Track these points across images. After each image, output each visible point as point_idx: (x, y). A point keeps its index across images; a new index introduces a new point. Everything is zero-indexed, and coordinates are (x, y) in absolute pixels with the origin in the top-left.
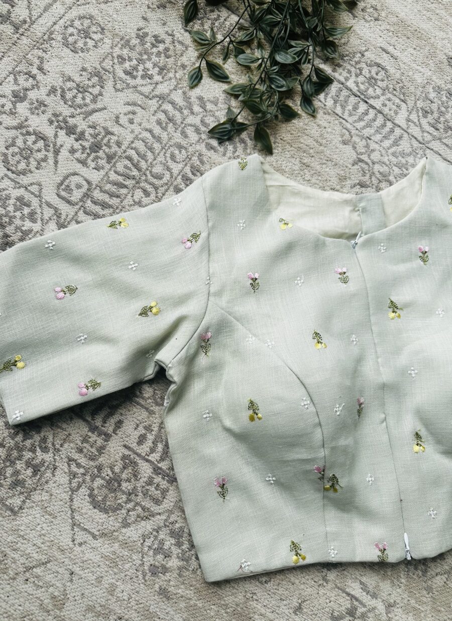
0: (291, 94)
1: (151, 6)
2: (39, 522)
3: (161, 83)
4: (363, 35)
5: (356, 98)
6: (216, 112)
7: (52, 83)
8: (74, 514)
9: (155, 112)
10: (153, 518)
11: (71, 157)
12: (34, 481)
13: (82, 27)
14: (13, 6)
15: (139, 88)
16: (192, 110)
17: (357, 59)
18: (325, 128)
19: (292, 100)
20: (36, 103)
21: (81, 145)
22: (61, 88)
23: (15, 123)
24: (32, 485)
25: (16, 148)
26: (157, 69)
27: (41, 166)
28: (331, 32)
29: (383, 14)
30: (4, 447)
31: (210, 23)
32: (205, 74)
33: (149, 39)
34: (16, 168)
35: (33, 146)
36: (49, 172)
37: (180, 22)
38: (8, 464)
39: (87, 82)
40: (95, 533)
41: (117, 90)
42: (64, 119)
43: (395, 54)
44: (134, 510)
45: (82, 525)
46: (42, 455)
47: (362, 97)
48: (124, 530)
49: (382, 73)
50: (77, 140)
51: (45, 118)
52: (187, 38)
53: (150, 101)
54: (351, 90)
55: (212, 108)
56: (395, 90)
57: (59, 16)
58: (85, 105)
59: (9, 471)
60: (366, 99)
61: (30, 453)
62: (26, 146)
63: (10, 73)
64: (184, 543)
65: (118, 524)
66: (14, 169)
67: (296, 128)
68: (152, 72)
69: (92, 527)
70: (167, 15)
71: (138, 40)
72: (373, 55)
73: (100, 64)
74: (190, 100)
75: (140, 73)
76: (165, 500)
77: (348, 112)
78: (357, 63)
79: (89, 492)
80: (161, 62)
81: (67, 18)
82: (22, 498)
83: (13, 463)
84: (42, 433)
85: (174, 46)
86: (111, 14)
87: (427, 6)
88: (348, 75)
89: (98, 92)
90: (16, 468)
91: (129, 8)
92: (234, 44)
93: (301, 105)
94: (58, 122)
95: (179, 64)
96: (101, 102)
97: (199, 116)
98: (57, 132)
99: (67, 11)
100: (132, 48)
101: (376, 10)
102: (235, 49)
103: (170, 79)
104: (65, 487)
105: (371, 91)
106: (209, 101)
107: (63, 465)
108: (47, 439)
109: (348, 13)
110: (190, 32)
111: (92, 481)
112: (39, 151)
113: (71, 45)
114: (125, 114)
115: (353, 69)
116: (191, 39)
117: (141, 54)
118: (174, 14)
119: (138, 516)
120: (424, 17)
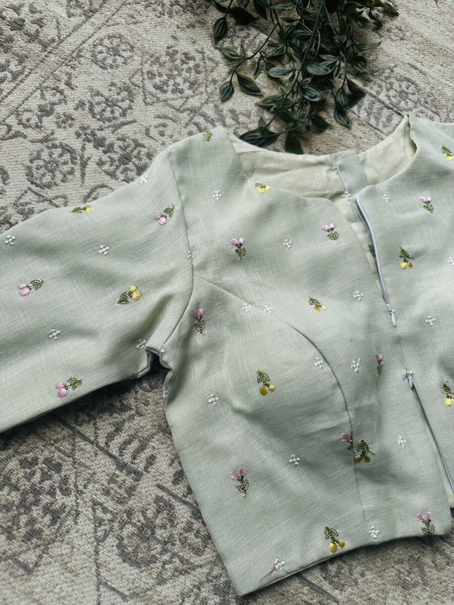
0: (324, 107)
1: (181, 26)
2: (58, 582)
3: (192, 97)
4: (390, 52)
5: (389, 111)
6: (249, 124)
7: (80, 97)
8: (100, 570)
9: (187, 124)
10: (193, 572)
11: (98, 169)
12: (53, 530)
13: (111, 45)
14: (41, 27)
15: (170, 102)
16: (225, 122)
17: (387, 75)
18: (361, 138)
19: (326, 112)
20: (63, 116)
21: (109, 157)
22: (89, 102)
23: (40, 136)
24: (51, 536)
25: (40, 161)
26: (188, 84)
27: (67, 178)
28: (361, 47)
29: (408, 34)
30: (18, 490)
31: (240, 40)
32: (237, 89)
33: (179, 56)
34: (40, 181)
35: (59, 159)
36: (75, 185)
37: (210, 40)
38: (22, 511)
39: (116, 97)
40: (125, 593)
41: (147, 104)
42: (92, 132)
43: (423, 70)
44: (170, 562)
45: (109, 583)
46: (63, 499)
47: (395, 109)
48: (159, 588)
49: (413, 87)
50: (105, 152)
51: (72, 131)
52: (218, 55)
53: (181, 114)
54: (384, 103)
55: (245, 120)
56: (426, 103)
57: (88, 35)
58: (114, 118)
59: (23, 519)
60: (399, 112)
61: (49, 497)
62: (52, 159)
63: (37, 89)
64: (230, 601)
65: (152, 580)
66: (38, 182)
67: (332, 139)
68: (182, 87)
69: (121, 585)
70: (197, 34)
71: (168, 57)
72: (402, 71)
73: (129, 79)
74: (222, 113)
75: (171, 88)
76: (206, 549)
77: (382, 123)
78: (387, 78)
79: (117, 542)
80: (192, 77)
81: (96, 37)
82: (38, 551)
83: (28, 510)
84: (63, 473)
85: (205, 63)
86: (141, 33)
87: (450, 27)
88: (380, 89)
89: (127, 106)
90: (32, 515)
91: (158, 28)
92: (265, 59)
93: (334, 117)
94: (85, 135)
95: (210, 80)
96: (131, 116)
97: (232, 128)
98: (84, 144)
99: (96, 31)
100: (162, 65)
101: (401, 30)
102: (266, 64)
103: (202, 93)
104: (89, 536)
105: (402, 104)
106: (241, 113)
107: (87, 510)
108: (68, 479)
109: (374, 33)
110: (220, 50)
111: (121, 529)
112: (65, 163)
113: (100, 62)
114: (156, 127)
115: (383, 84)
116: (222, 56)
117: (171, 70)
118: (203, 33)
119: (176, 570)
120: (447, 37)
